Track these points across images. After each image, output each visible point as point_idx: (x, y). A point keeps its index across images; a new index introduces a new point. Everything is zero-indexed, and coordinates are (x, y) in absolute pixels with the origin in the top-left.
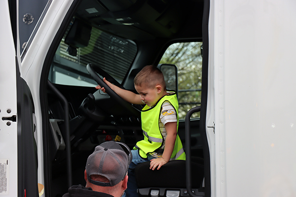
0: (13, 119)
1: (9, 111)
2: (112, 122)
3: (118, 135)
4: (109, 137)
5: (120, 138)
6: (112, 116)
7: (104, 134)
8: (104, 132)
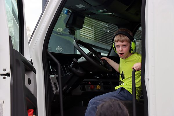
0: (8, 75)
1: (5, 70)
2: (95, 77)
3: (99, 85)
4: (92, 86)
5: (100, 87)
6: (91, 73)
7: (90, 84)
8: (90, 83)
